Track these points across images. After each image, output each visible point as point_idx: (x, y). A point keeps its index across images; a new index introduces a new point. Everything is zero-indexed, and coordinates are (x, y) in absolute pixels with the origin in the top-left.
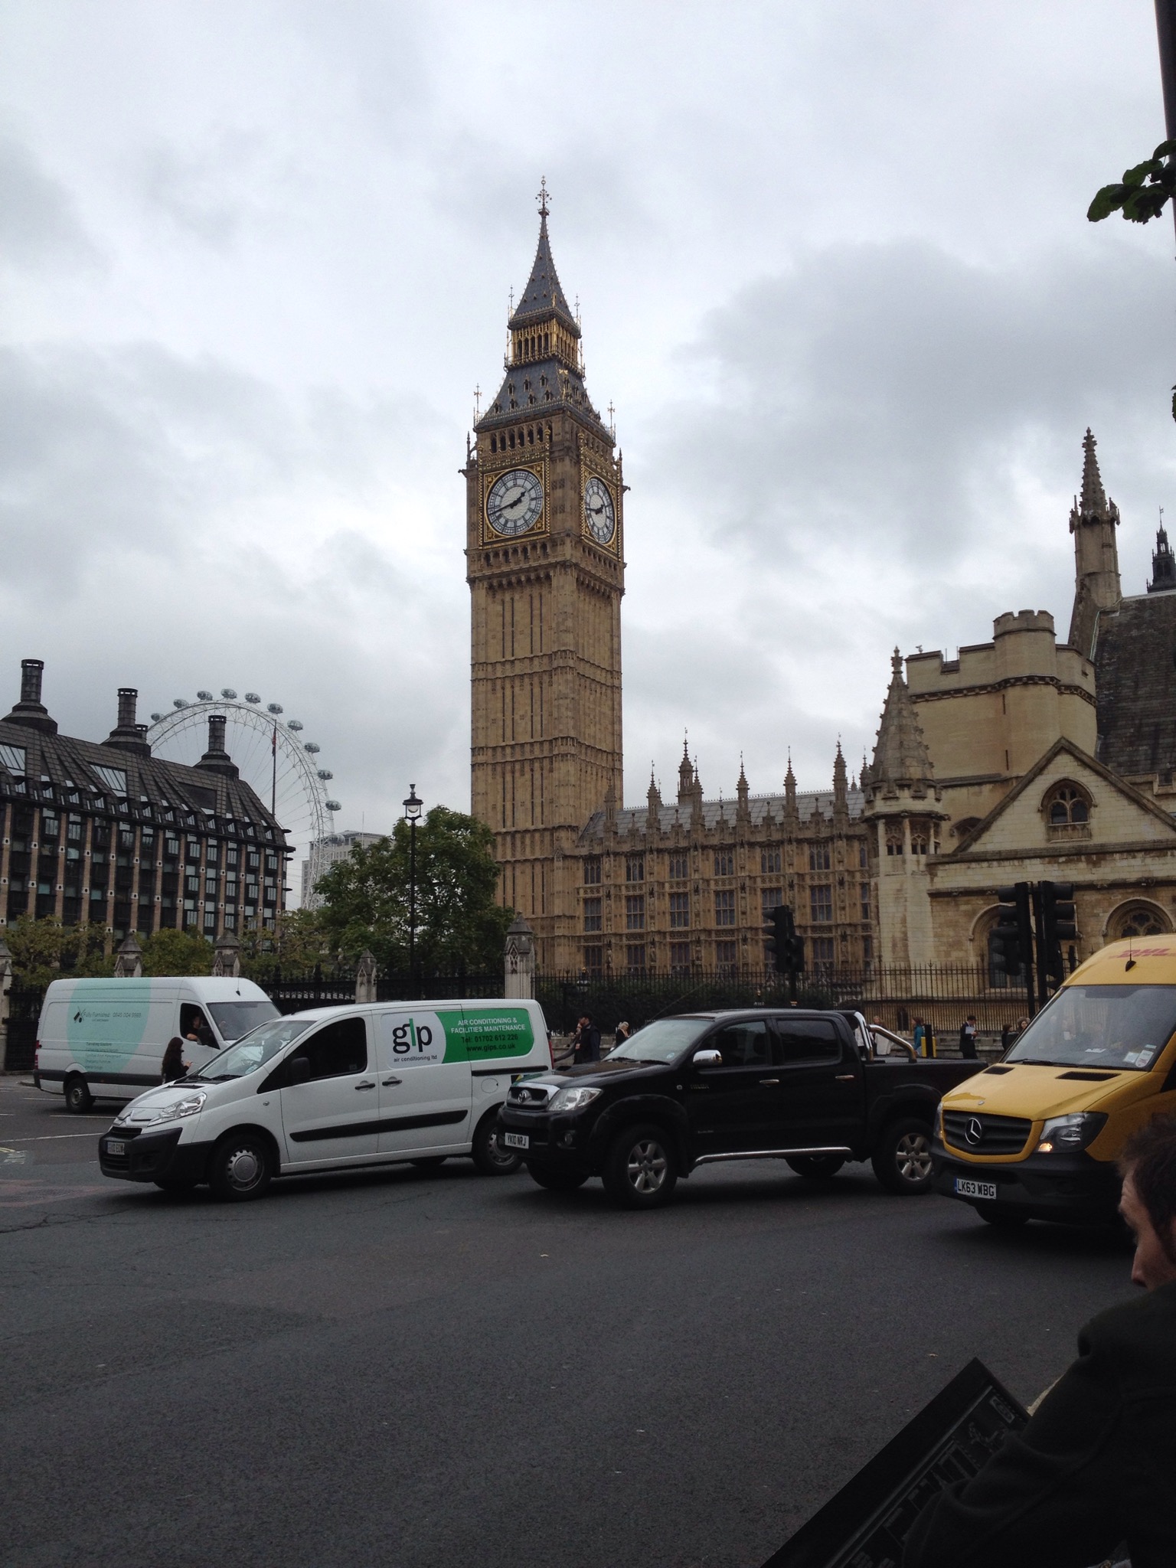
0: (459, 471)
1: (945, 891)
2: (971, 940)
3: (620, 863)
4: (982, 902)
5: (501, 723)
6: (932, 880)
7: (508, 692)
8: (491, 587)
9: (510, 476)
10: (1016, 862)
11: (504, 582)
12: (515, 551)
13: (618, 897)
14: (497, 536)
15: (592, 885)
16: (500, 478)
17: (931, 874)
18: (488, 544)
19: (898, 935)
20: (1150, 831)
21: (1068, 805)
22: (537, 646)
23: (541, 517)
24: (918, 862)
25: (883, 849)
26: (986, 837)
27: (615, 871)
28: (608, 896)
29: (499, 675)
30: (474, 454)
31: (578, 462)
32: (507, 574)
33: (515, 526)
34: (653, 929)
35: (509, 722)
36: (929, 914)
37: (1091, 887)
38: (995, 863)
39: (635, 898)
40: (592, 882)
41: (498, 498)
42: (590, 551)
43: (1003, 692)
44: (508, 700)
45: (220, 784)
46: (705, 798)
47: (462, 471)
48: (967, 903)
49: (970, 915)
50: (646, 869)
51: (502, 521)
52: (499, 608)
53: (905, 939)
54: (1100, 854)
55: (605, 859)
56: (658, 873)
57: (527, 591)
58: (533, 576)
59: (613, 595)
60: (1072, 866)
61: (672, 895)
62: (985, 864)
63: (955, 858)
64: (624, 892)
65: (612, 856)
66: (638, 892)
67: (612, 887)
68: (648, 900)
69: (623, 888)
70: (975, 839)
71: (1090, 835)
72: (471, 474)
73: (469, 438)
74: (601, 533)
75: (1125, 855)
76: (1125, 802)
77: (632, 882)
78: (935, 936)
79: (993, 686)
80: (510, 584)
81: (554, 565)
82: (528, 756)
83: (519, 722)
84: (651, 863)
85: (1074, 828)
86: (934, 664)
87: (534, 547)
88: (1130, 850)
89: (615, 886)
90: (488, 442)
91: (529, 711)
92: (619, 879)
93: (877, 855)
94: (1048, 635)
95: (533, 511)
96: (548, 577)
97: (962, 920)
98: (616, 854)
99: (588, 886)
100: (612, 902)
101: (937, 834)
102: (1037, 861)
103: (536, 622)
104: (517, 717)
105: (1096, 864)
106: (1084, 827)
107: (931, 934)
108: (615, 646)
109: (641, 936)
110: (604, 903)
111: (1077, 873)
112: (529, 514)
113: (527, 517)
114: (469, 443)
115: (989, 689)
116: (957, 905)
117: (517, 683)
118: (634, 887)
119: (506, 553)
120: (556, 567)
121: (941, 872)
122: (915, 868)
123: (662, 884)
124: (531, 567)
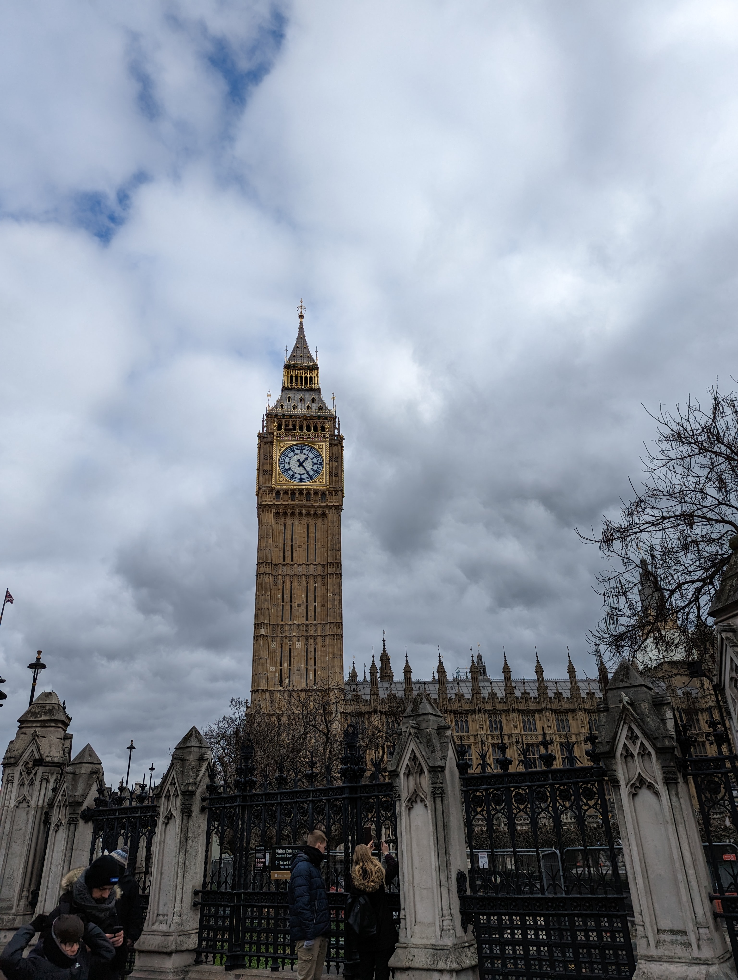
5: (281, 607)
7: (288, 586)
8: (277, 514)
9: (298, 447)
11: (289, 511)
12: (301, 492)
14: (286, 481)
16: (290, 447)
18: (280, 485)
22: (312, 557)
23: (322, 475)
29: (280, 573)
30: (265, 429)
32: (293, 507)
33: (301, 478)
35: (288, 608)
44: (287, 592)
51: (291, 473)
52: (282, 528)
57: (305, 521)
58: (312, 512)
80: (293, 513)
81: (330, 508)
82: (304, 633)
83: (297, 607)
87: (316, 493)
91: (305, 600)
96: (324, 515)
103: (312, 542)
104: (295, 604)
112: (313, 472)
113: (311, 474)
114: (263, 421)
117: (296, 579)
119: (294, 493)
124: (312, 505)
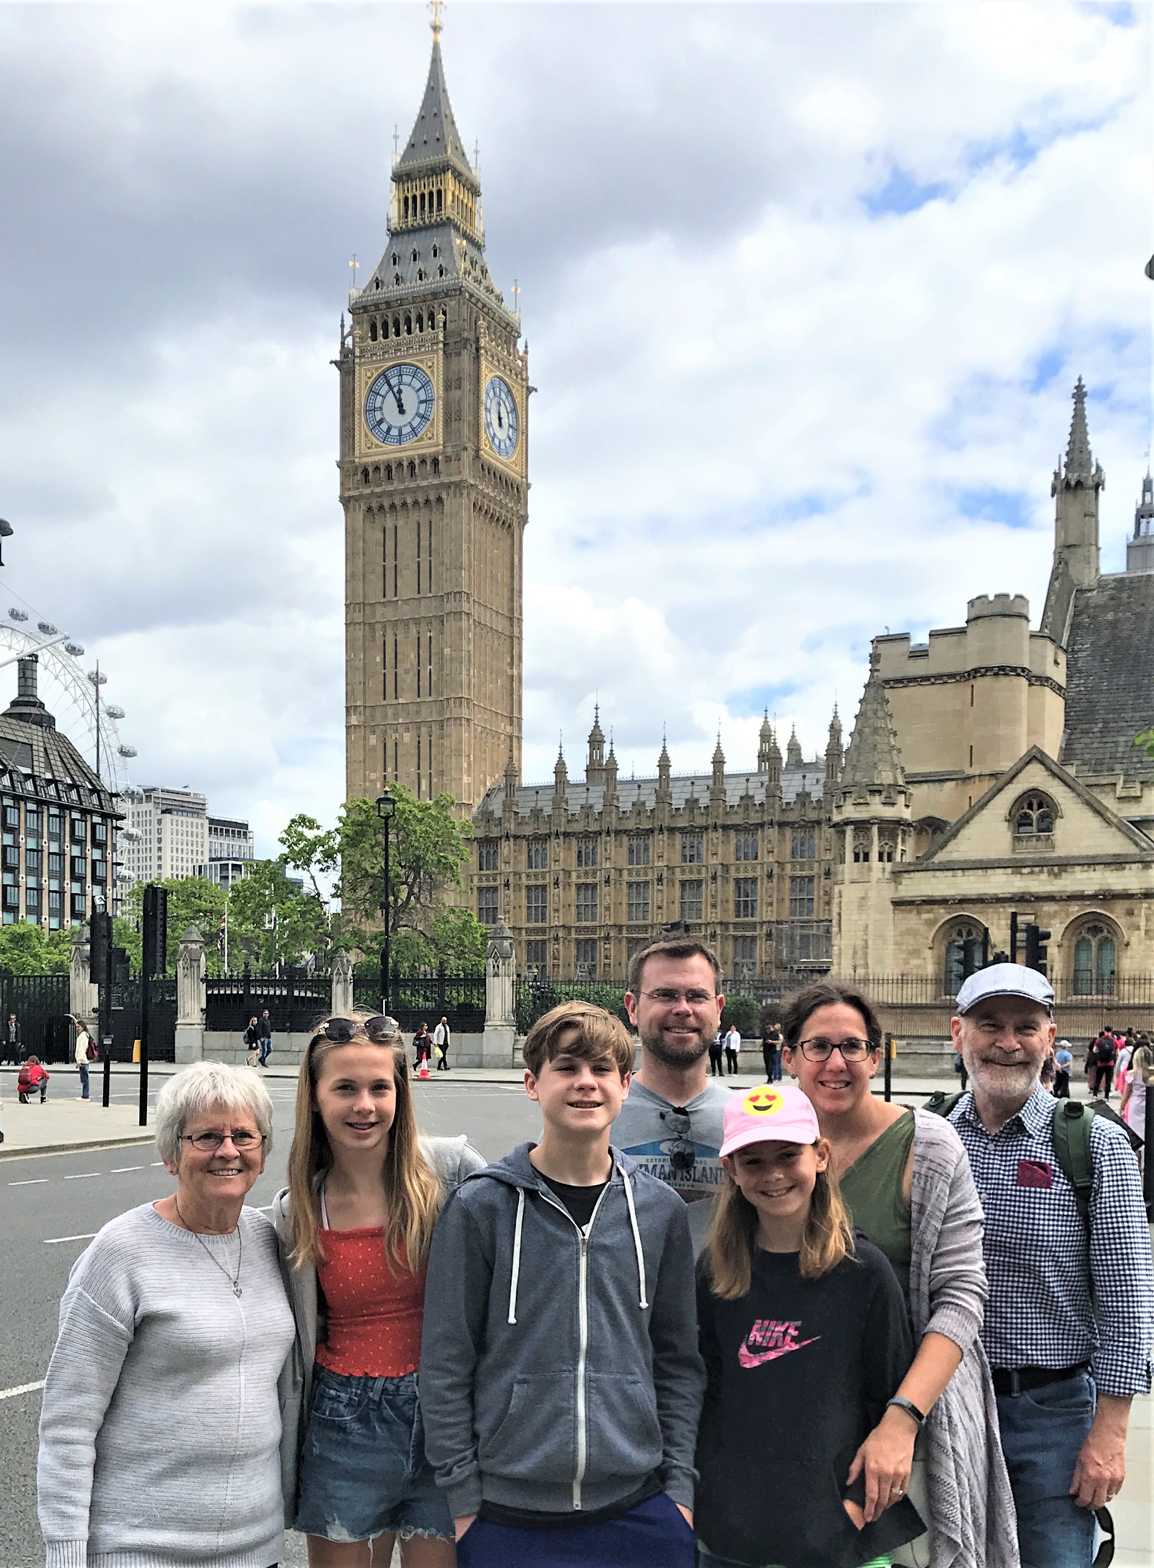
0: (331, 362)
1: (909, 899)
2: (930, 948)
3: (520, 846)
4: (942, 911)
5: (381, 677)
6: (897, 888)
7: (390, 640)
8: (370, 509)
9: (396, 371)
10: (980, 872)
11: (386, 504)
12: (400, 465)
13: (518, 887)
14: (377, 446)
15: (488, 872)
16: (383, 374)
17: (895, 882)
18: (366, 455)
19: (860, 943)
20: (1115, 844)
21: (1035, 815)
22: (424, 585)
23: (432, 425)
24: (884, 869)
25: (849, 856)
26: (951, 846)
27: (515, 858)
28: (507, 885)
29: (379, 618)
30: (349, 341)
31: (477, 358)
32: (391, 494)
33: (400, 434)
34: (556, 923)
35: (390, 677)
36: (891, 922)
37: (1050, 898)
38: (960, 873)
39: (537, 887)
40: (487, 869)
41: (379, 399)
42: (487, 471)
43: (972, 682)
44: (390, 649)
45: (35, 737)
46: (622, 775)
47: (335, 363)
48: (929, 912)
49: (930, 923)
50: (550, 854)
51: (384, 427)
52: (379, 534)
53: (866, 946)
54: (1063, 866)
55: (504, 843)
56: (565, 860)
57: (414, 516)
58: (420, 498)
59: (515, 524)
60: (1034, 877)
61: (579, 887)
62: (950, 873)
63: (920, 868)
64: (524, 880)
65: (512, 839)
66: (540, 882)
67: (512, 875)
68: (551, 891)
69: (524, 876)
70: (942, 848)
71: (1053, 847)
72: (345, 366)
73: (342, 321)
74: (503, 446)
75: (1086, 868)
76: (1090, 814)
77: (534, 870)
78: (896, 943)
79: (962, 675)
80: (393, 506)
81: (449, 485)
82: (414, 718)
83: (403, 676)
84: (557, 850)
85: (1038, 838)
86: (900, 647)
87: (423, 462)
88: (1091, 862)
89: (515, 874)
90: (367, 326)
91: (416, 663)
92: (519, 866)
93: (843, 861)
94: (1024, 622)
95: (423, 417)
96: (440, 500)
97: (923, 929)
98: (516, 837)
99: (482, 872)
100: (510, 893)
101: (903, 841)
102: (1001, 871)
103: (424, 556)
104: (400, 671)
105: (1057, 876)
106: (1048, 838)
107: (892, 942)
108: (516, 587)
109: (543, 931)
110: (502, 892)
111: (1039, 884)
112: (418, 420)
113: (415, 424)
114: (342, 326)
115: (958, 678)
116: (919, 913)
117: (401, 628)
118: (536, 875)
119: (389, 468)
120: (449, 487)
121: (906, 880)
122: (880, 875)
123: (568, 873)
124: (418, 487)
